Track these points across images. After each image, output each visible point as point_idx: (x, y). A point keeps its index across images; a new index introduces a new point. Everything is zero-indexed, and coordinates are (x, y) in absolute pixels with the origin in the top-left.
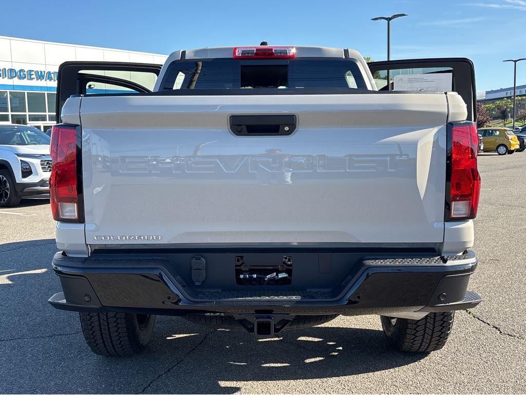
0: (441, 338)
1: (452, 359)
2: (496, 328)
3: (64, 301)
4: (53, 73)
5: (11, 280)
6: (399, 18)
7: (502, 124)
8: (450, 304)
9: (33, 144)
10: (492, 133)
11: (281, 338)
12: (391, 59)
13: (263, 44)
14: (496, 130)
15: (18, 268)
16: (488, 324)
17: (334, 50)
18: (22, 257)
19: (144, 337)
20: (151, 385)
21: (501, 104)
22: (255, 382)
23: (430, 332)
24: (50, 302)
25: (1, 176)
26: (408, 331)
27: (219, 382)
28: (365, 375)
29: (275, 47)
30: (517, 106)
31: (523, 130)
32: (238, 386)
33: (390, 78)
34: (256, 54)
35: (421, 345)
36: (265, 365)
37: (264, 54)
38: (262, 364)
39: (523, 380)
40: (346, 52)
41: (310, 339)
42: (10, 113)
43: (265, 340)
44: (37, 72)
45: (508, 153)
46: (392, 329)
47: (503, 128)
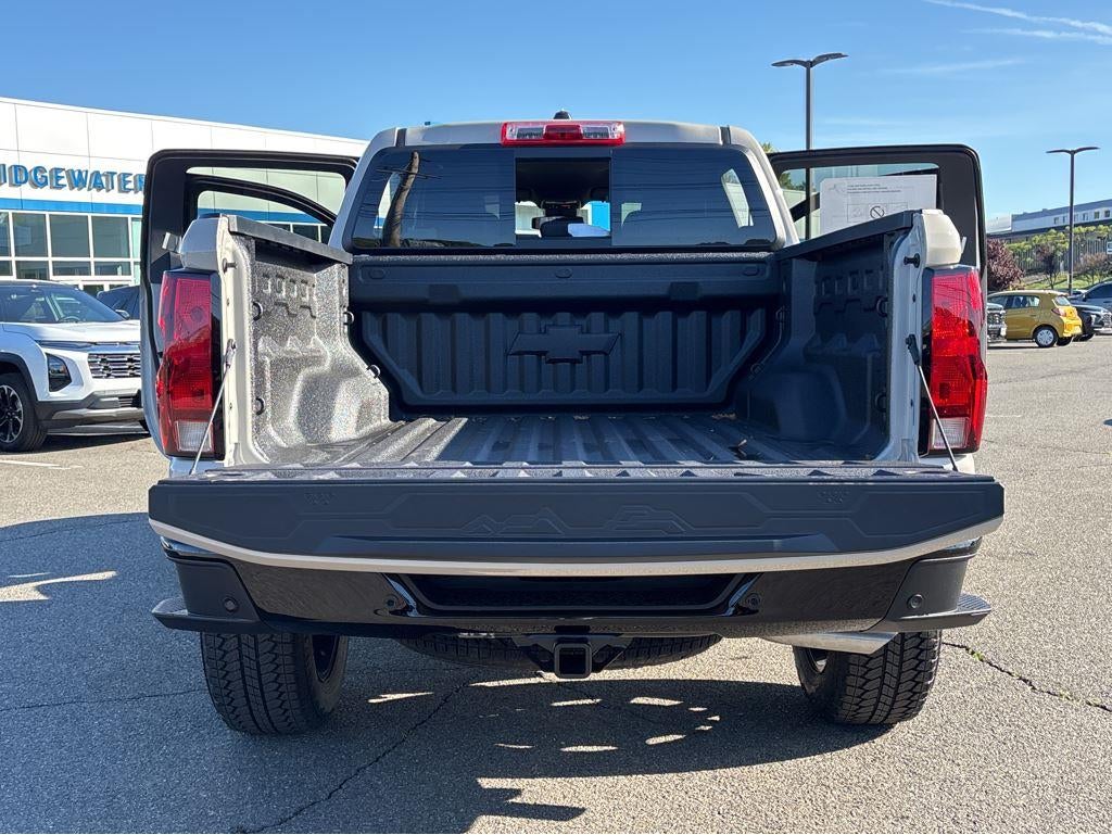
0: (915, 693)
1: (937, 738)
2: (1025, 681)
3: (185, 612)
4: (103, 175)
5: (42, 593)
6: (830, 61)
7: (1046, 284)
8: (930, 615)
9: (71, 321)
10: (1025, 301)
11: (598, 700)
12: (814, 147)
13: (560, 115)
14: (1033, 296)
15: (55, 570)
16: (1010, 674)
17: (701, 128)
18: (61, 549)
19: (327, 696)
20: (343, 787)
21: (1043, 242)
22: (549, 780)
23: (893, 683)
24: (155, 615)
25: (5, 387)
26: (850, 680)
27: (479, 781)
28: (766, 767)
29: (584, 123)
30: (1078, 247)
31: (1089, 297)
32: (515, 787)
33: (812, 187)
34: (547, 136)
35: (875, 709)
36: (567, 749)
37: (563, 135)
38: (562, 746)
39: (1073, 775)
40: (725, 132)
41: (656, 701)
42: (13, 259)
43: (565, 703)
44: (70, 173)
45: (1059, 344)
46: (817, 680)
47: (1047, 292)
